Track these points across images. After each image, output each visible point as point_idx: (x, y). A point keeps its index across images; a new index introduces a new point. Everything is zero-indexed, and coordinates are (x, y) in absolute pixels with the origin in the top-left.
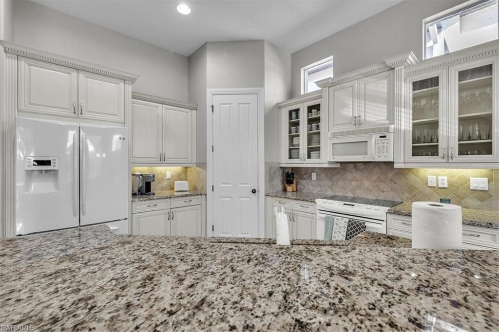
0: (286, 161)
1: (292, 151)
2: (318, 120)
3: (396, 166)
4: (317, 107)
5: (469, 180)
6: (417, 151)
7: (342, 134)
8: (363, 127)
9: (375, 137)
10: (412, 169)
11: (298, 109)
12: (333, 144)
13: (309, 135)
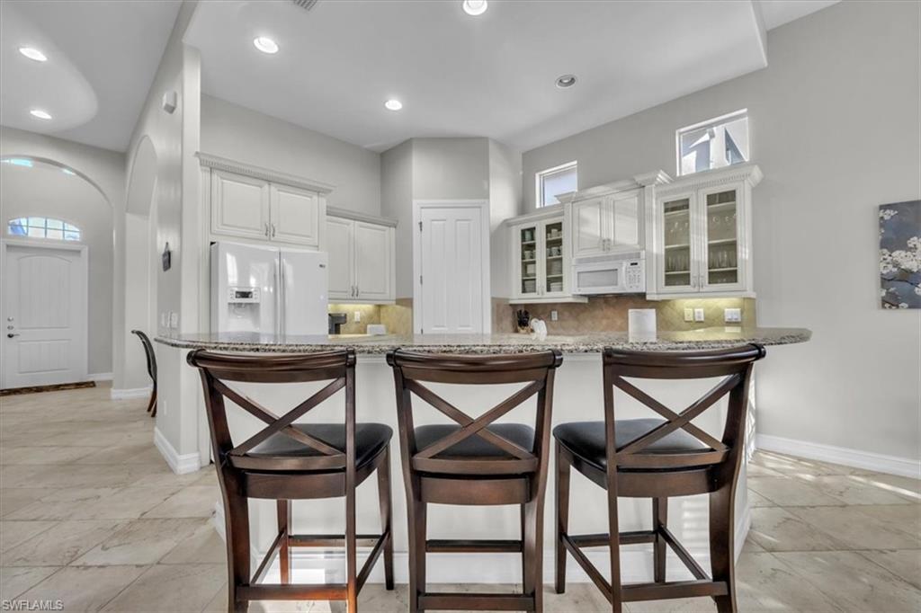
0: (518, 297)
1: (526, 283)
2: (559, 242)
3: (648, 298)
4: (559, 226)
5: (724, 312)
6: (670, 280)
7: (588, 260)
8: (612, 253)
9: (626, 264)
10: (669, 301)
11: (534, 228)
12: (579, 273)
13: (548, 261)
